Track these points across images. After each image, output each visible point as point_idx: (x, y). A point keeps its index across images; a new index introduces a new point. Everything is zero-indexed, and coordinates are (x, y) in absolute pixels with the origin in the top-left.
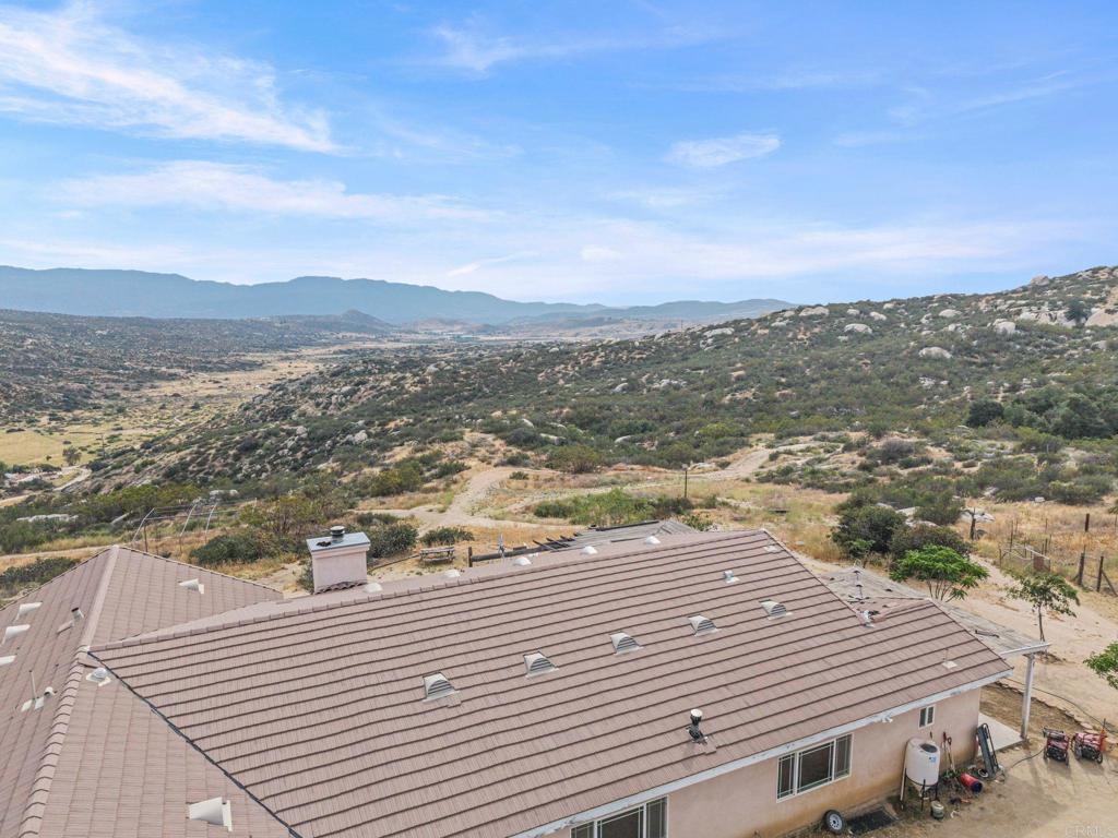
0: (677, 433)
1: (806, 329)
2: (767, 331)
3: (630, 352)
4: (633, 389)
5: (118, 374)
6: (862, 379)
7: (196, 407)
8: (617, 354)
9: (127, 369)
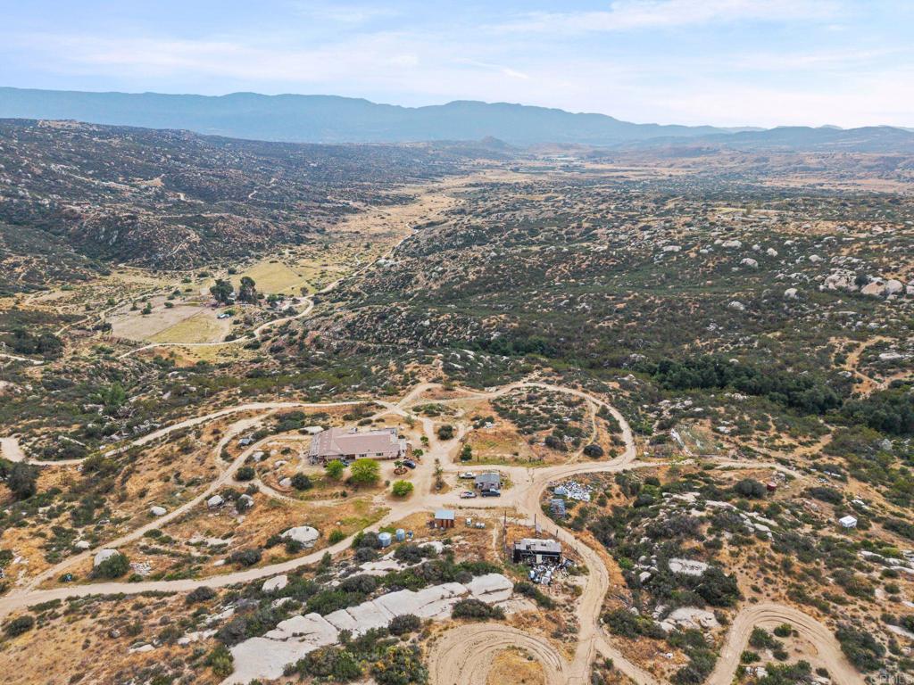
1: (718, 258)
3: (607, 259)
5: (324, 209)
7: (368, 247)
9: (329, 202)
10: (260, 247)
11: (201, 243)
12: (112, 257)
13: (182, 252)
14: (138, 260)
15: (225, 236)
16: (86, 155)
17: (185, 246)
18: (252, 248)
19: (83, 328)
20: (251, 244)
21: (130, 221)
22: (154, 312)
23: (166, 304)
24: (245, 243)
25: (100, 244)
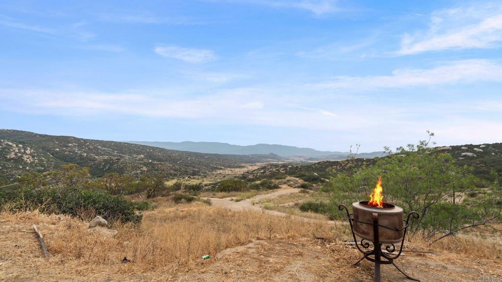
9: (210, 166)
10: (175, 175)
11: (147, 171)
13: (137, 174)
15: (160, 170)
17: (139, 172)
20: (171, 174)
21: (117, 161)
24: (168, 174)
25: (99, 170)
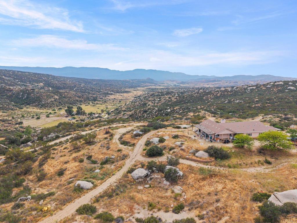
0: (242, 113)
1: (276, 88)
2: (265, 88)
3: (227, 92)
4: (230, 102)
5: (101, 93)
6: (289, 102)
7: (120, 102)
8: (224, 93)
9: (102, 92)
10: (81, 101)
11: (59, 99)
12: (24, 104)
13: (52, 101)
14: (34, 104)
15: (68, 98)
16: (16, 76)
17: (53, 100)
18: (78, 102)
19: (10, 124)
20: (77, 100)
21: (32, 91)
22: (41, 119)
23: (46, 116)
24: (75, 100)
25: (19, 99)
